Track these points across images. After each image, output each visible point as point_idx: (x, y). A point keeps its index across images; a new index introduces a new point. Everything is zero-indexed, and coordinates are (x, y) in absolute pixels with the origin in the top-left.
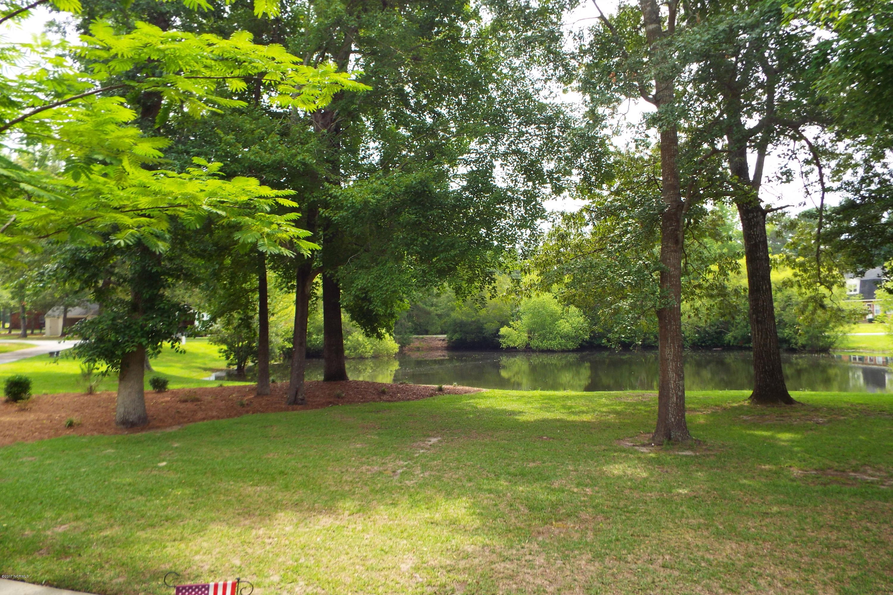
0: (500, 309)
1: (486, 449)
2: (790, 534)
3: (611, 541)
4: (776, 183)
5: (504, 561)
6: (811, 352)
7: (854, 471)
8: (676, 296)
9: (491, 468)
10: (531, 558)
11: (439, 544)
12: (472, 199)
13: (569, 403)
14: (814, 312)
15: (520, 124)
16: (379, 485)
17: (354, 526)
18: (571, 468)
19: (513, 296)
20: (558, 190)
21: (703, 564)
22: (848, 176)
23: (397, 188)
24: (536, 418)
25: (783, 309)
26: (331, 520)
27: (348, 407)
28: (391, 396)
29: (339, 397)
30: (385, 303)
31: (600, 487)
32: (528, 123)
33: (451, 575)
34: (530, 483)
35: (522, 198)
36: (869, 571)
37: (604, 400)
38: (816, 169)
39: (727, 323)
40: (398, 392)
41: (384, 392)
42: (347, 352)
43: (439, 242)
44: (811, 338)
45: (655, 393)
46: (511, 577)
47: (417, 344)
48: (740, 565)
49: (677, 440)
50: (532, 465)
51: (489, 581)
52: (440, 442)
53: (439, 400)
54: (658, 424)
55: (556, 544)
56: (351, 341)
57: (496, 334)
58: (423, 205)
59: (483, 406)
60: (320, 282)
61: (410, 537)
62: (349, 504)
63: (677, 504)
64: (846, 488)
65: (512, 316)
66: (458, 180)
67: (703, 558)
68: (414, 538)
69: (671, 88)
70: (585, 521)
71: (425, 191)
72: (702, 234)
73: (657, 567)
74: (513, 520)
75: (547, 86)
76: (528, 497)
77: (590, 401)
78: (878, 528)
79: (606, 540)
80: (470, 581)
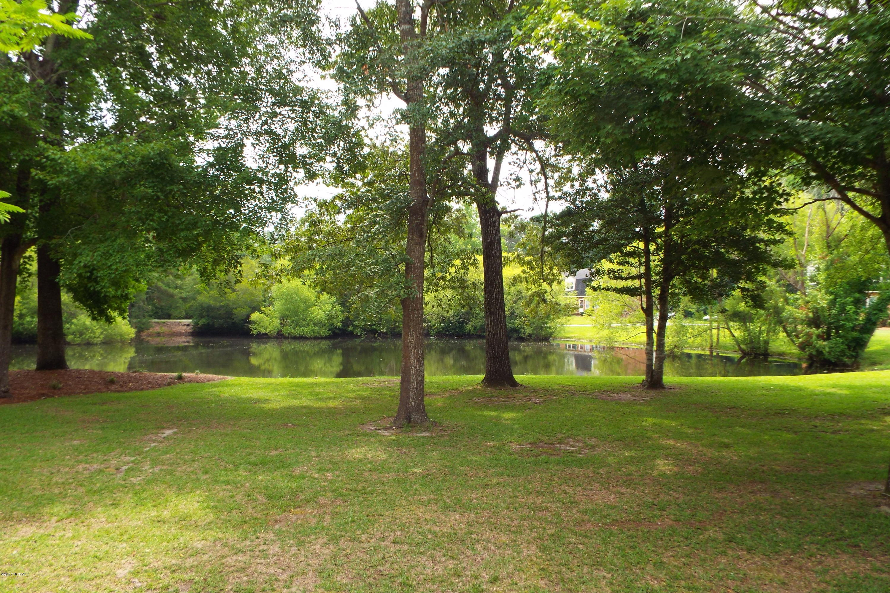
0: (252, 294)
1: (227, 439)
2: (505, 502)
3: (347, 523)
4: (507, 187)
5: (236, 554)
6: (536, 340)
7: (559, 443)
8: (419, 287)
9: (230, 458)
10: (265, 547)
11: (165, 544)
12: (218, 177)
13: (317, 390)
14: (537, 306)
15: (274, 104)
16: (98, 485)
17: (62, 533)
18: (313, 454)
19: (263, 280)
20: (311, 176)
21: (429, 537)
22: (567, 188)
23: (131, 158)
24: (282, 405)
25: (515, 302)
26: (33, 529)
27: (66, 400)
28: (122, 386)
29: (54, 388)
30: (116, 284)
31: (342, 471)
32: (282, 104)
33: (176, 575)
34: (270, 471)
35: (273, 180)
36: (564, 528)
37: (351, 386)
38: (543, 178)
39: (467, 313)
40: (130, 382)
41: (112, 382)
42: (70, 338)
43: (180, 219)
44: (536, 329)
45: (398, 379)
46: (243, 570)
47: (158, 329)
48: (461, 534)
49: (416, 423)
50: (274, 453)
51: (218, 577)
52: (175, 433)
53: (178, 389)
54: (400, 408)
55: (292, 530)
56: (76, 325)
57: (247, 320)
58: (163, 179)
59: (227, 395)
60: (35, 256)
61: (131, 539)
62: (59, 508)
63: (411, 483)
64: (553, 458)
65: (264, 301)
66: (204, 155)
67: (430, 531)
68: (136, 540)
69: (421, 89)
70: (324, 505)
71: (164, 164)
72: (447, 229)
73: (388, 544)
74: (250, 511)
75: (301, 69)
76: (267, 486)
77: (338, 387)
78: (574, 490)
79: (342, 522)
80: (197, 579)
